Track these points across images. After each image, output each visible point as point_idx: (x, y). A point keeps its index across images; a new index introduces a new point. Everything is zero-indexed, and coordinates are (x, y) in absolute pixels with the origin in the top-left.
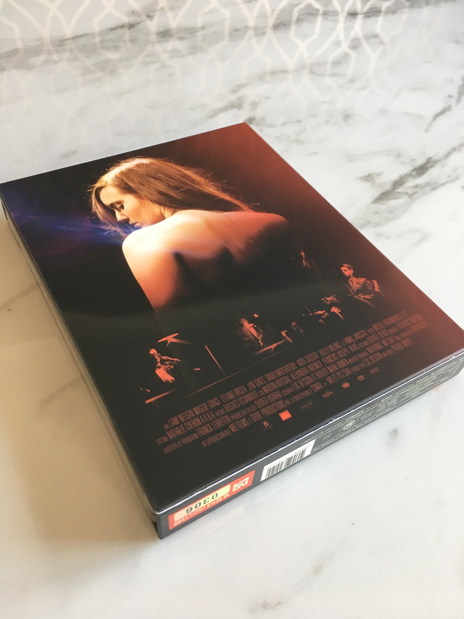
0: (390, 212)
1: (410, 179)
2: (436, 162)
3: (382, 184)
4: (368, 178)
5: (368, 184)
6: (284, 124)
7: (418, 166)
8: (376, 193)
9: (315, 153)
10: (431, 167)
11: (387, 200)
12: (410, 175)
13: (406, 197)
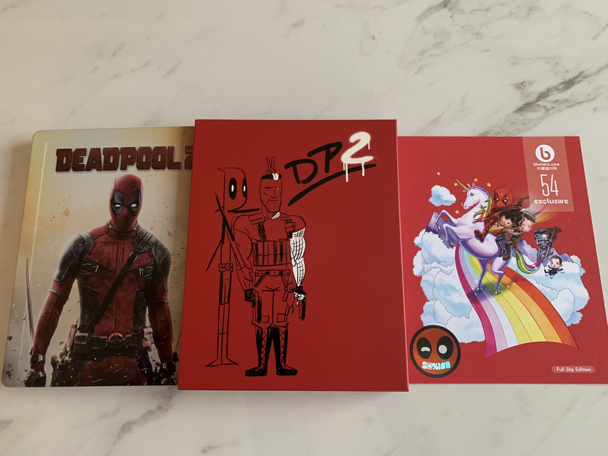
0: (524, 124)
1: (555, 92)
2: (586, 77)
3: (529, 94)
4: (520, 86)
5: (519, 93)
6: (472, 12)
7: (567, 80)
8: (521, 104)
9: (487, 51)
10: (579, 82)
11: (527, 111)
12: (556, 88)
13: (544, 111)
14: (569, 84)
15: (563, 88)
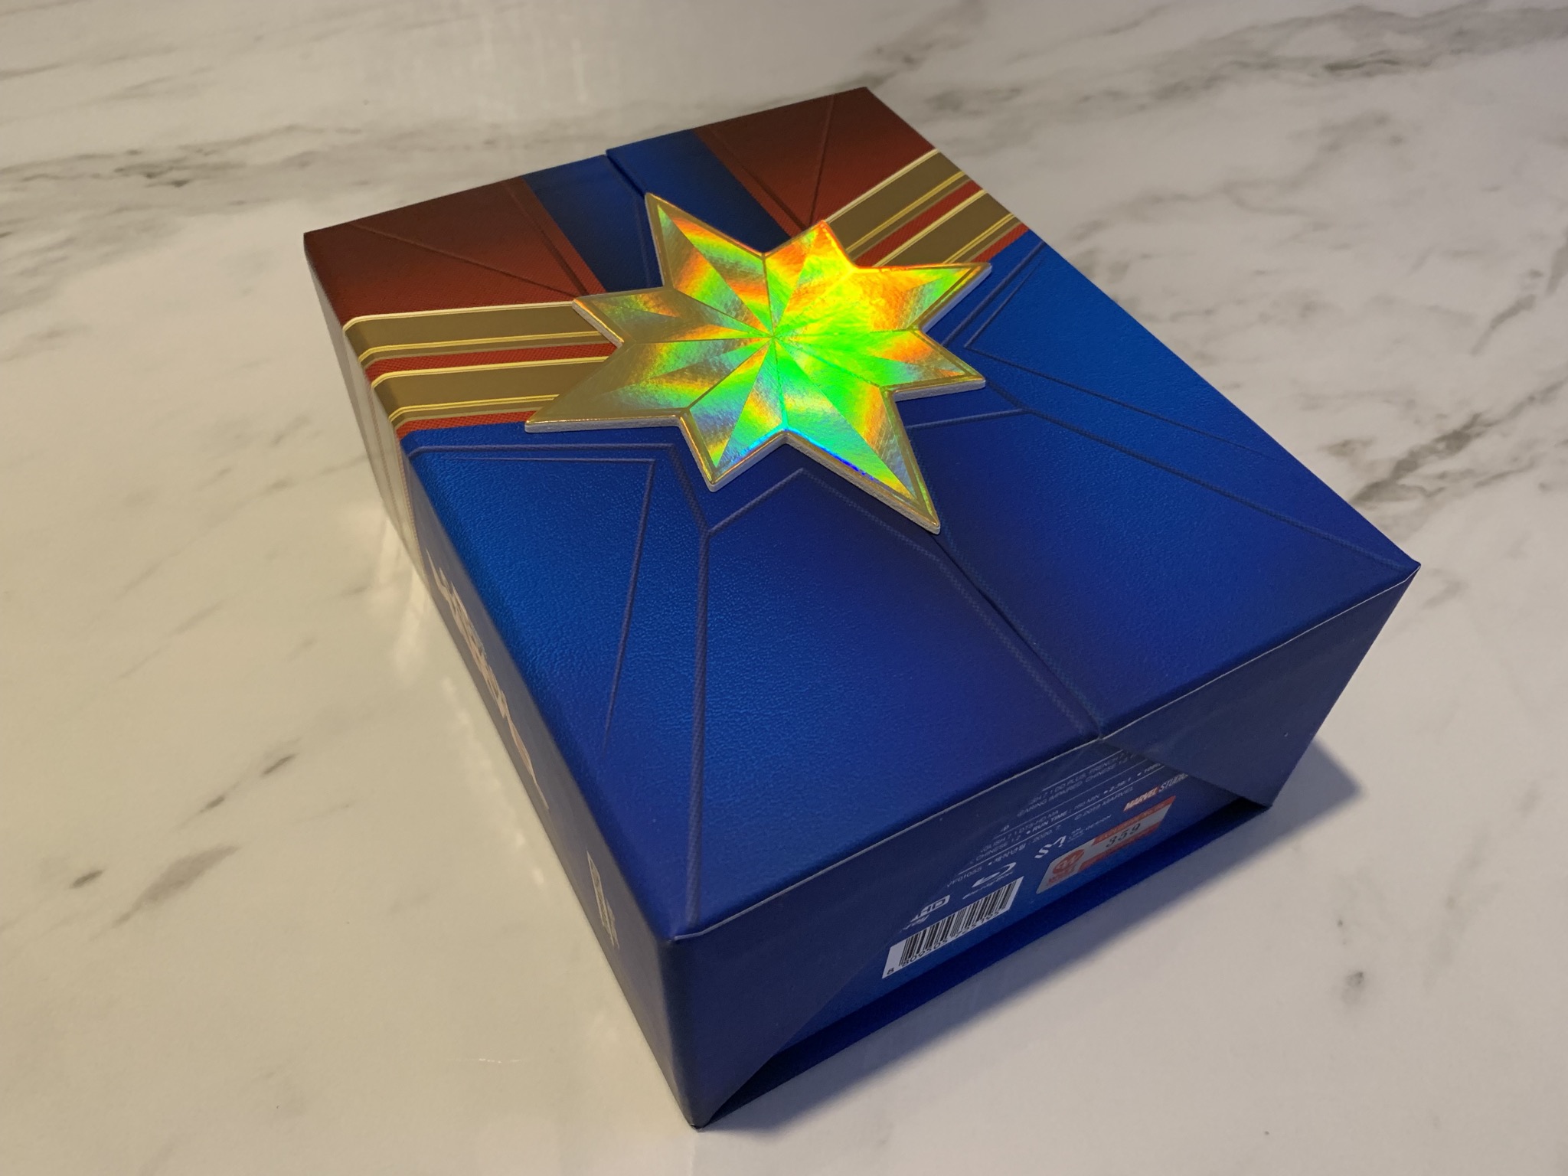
1: (1431, 458)
2: (1490, 425)
3: (1372, 466)
4: (1343, 449)
5: (1343, 463)
6: (1175, 317)
7: (1449, 432)
8: (1360, 485)
10: (1479, 435)
11: (1380, 500)
12: (1430, 450)
13: (1421, 497)
14: (1457, 440)
15: (1448, 447)
